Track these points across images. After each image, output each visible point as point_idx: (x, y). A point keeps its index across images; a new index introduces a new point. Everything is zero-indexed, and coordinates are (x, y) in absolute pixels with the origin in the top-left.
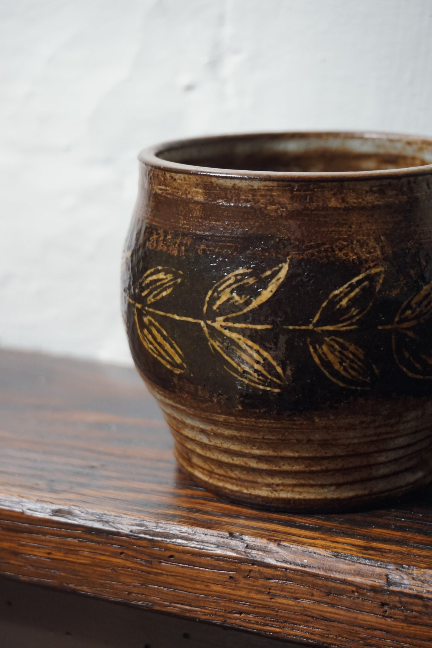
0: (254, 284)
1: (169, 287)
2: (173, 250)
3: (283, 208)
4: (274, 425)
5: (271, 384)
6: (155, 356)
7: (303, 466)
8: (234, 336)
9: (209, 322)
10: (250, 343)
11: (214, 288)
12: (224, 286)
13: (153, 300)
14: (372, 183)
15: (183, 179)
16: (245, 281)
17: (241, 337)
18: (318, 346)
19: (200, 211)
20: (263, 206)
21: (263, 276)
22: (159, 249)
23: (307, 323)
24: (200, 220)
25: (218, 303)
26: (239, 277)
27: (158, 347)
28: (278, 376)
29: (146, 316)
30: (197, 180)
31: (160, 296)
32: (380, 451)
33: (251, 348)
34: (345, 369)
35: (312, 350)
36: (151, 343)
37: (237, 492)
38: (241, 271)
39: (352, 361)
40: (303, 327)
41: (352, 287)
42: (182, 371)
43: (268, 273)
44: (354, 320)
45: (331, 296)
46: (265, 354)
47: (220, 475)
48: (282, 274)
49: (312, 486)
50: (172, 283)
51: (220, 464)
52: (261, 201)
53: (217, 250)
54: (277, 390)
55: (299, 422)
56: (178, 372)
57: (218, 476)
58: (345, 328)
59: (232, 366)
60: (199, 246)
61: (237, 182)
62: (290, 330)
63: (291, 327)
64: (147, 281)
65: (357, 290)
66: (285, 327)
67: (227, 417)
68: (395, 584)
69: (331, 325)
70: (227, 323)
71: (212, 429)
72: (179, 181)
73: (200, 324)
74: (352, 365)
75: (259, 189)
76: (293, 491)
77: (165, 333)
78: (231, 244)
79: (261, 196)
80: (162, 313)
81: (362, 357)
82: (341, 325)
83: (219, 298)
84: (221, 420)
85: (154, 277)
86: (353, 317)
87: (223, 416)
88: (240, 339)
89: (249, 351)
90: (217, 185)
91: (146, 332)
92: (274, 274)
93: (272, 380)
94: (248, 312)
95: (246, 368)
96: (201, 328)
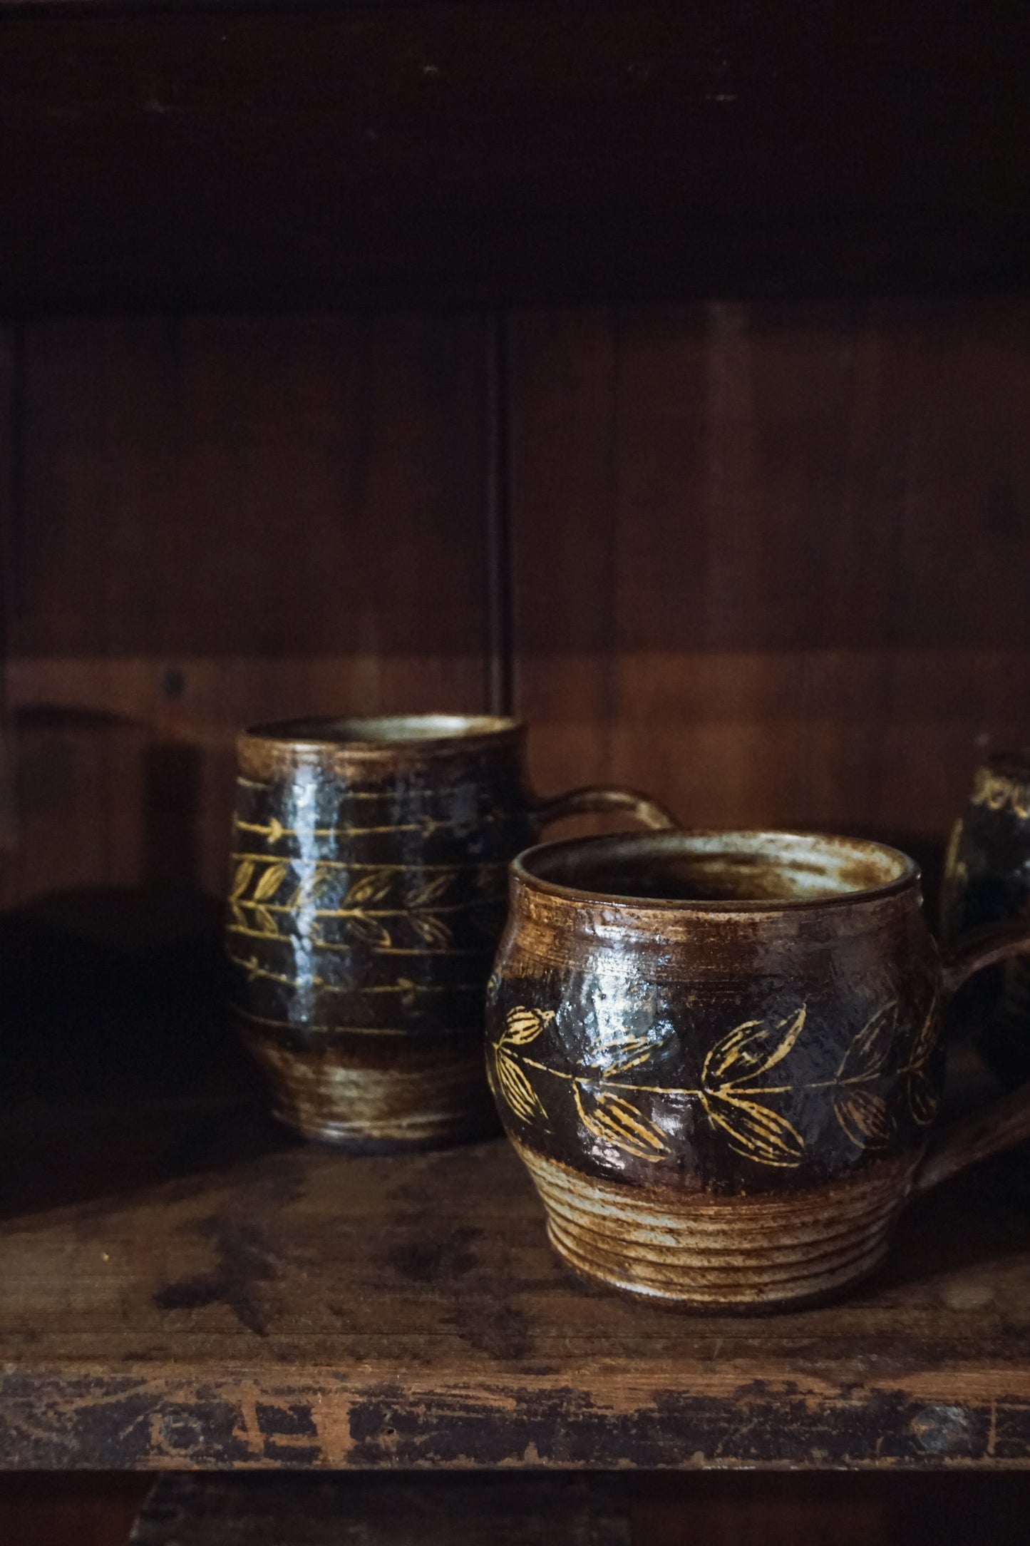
0: (767, 1038)
1: (644, 1053)
3: (791, 942)
4: (783, 1209)
5: (793, 1159)
7: (800, 1254)
8: (745, 1105)
9: (710, 1092)
10: (766, 1111)
11: (715, 1048)
12: (729, 1044)
13: (614, 1072)
15: (651, 916)
16: (757, 1036)
17: (754, 1105)
18: (842, 1104)
19: (681, 954)
20: (767, 941)
21: (778, 1027)
23: (832, 1077)
24: (683, 966)
25: (723, 1066)
26: (748, 1032)
27: (622, 1131)
28: (797, 1147)
29: (599, 1092)
30: (675, 916)
31: (629, 1065)
33: (767, 1116)
34: (868, 1127)
35: (837, 1109)
36: (607, 1126)
37: (710, 1303)
38: (749, 1024)
39: (875, 1116)
40: (827, 1084)
41: (872, 1027)
42: (663, 1158)
43: (783, 1022)
44: (877, 1067)
45: (854, 1041)
46: (785, 1123)
47: (682, 1285)
48: (800, 1022)
49: (805, 1278)
50: (649, 1047)
51: (686, 1270)
53: (714, 1001)
54: (795, 1165)
55: (812, 1200)
56: (654, 1159)
57: (679, 1287)
58: (868, 1078)
59: (740, 1142)
60: (687, 997)
62: (813, 1088)
64: (602, 1048)
65: (877, 1031)
66: (807, 1086)
67: (720, 1208)
69: (855, 1076)
70: (735, 1090)
71: (688, 1227)
73: (698, 1095)
74: (875, 1120)
75: (761, 921)
76: (784, 1289)
77: (637, 1112)
78: (733, 992)
79: (764, 930)
80: (632, 1087)
81: (884, 1110)
82: (864, 1075)
83: (723, 1060)
84: (711, 1213)
85: (616, 1042)
87: (716, 1208)
88: (753, 1108)
89: (765, 1121)
90: (706, 920)
91: (599, 1113)
92: (790, 1024)
93: (790, 1154)
94: (763, 1073)
95: (759, 1144)
96: (699, 1101)
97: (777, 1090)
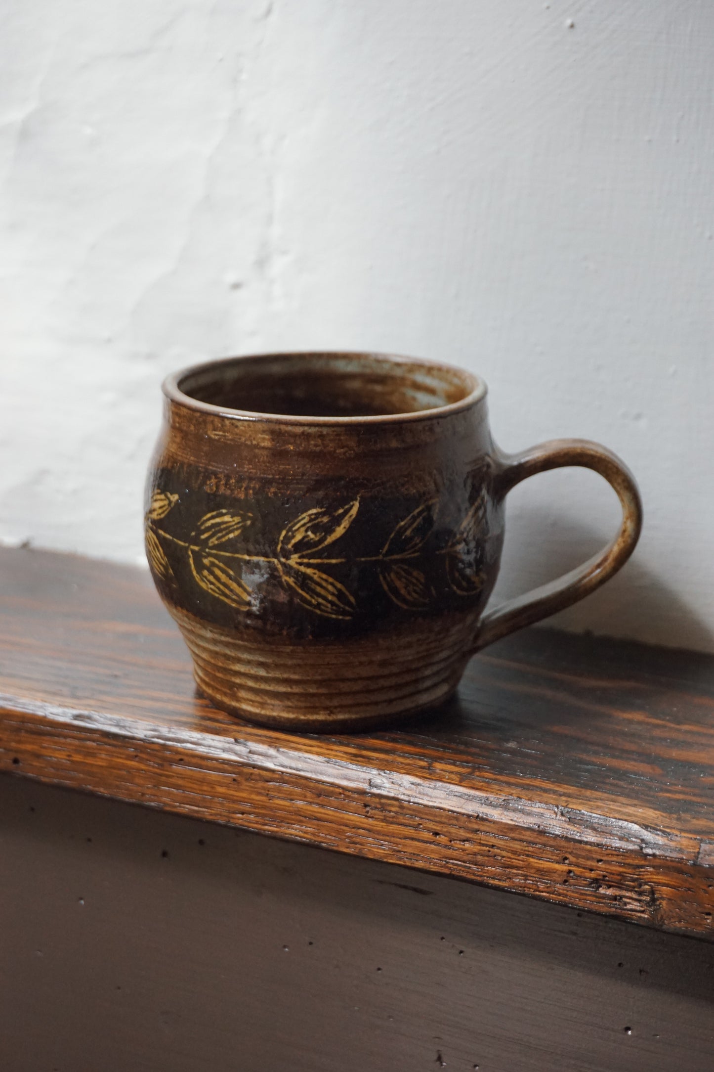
0: (327, 522)
1: (237, 529)
2: (238, 493)
3: (350, 450)
4: (342, 651)
5: (344, 613)
6: (217, 595)
7: (360, 685)
8: (309, 571)
9: (283, 560)
10: (324, 576)
11: (288, 528)
12: (298, 525)
13: (216, 542)
14: (424, 423)
15: (247, 426)
16: (319, 520)
17: (316, 571)
18: (387, 575)
19: (267, 456)
20: (332, 449)
21: (336, 514)
22: (221, 493)
23: (378, 553)
24: (268, 465)
25: (293, 541)
26: (313, 517)
27: (222, 587)
28: (349, 604)
29: (206, 557)
30: (263, 427)
31: (227, 538)
32: (426, 666)
33: (326, 581)
34: (409, 593)
35: (381, 578)
36: (212, 583)
37: (294, 719)
38: (314, 511)
39: (414, 584)
40: (374, 558)
41: (414, 518)
42: (250, 608)
43: (341, 511)
44: (417, 548)
45: (398, 527)
46: (339, 585)
47: (273, 705)
48: (354, 511)
49: (367, 704)
50: (241, 525)
51: (276, 695)
52: (331, 445)
53: (289, 492)
54: (348, 618)
55: (365, 645)
56: (244, 609)
58: (408, 556)
59: (306, 599)
60: (269, 488)
61: (306, 428)
62: (362, 561)
63: (363, 559)
64: (209, 524)
65: (419, 521)
66: (358, 559)
67: (295, 647)
69: (398, 554)
70: (302, 559)
72: (241, 428)
73: (274, 562)
74: (415, 588)
75: (328, 434)
76: (350, 712)
77: (231, 573)
78: (303, 486)
79: (330, 440)
80: (228, 554)
81: (423, 580)
82: (406, 553)
83: (293, 537)
84: (288, 650)
85: (218, 520)
86: (416, 545)
87: (291, 648)
88: (315, 574)
89: (324, 584)
90: (286, 432)
91: (205, 573)
92: (347, 512)
93: (344, 609)
94: (323, 548)
95: (320, 600)
96: (275, 566)
97: (334, 561)
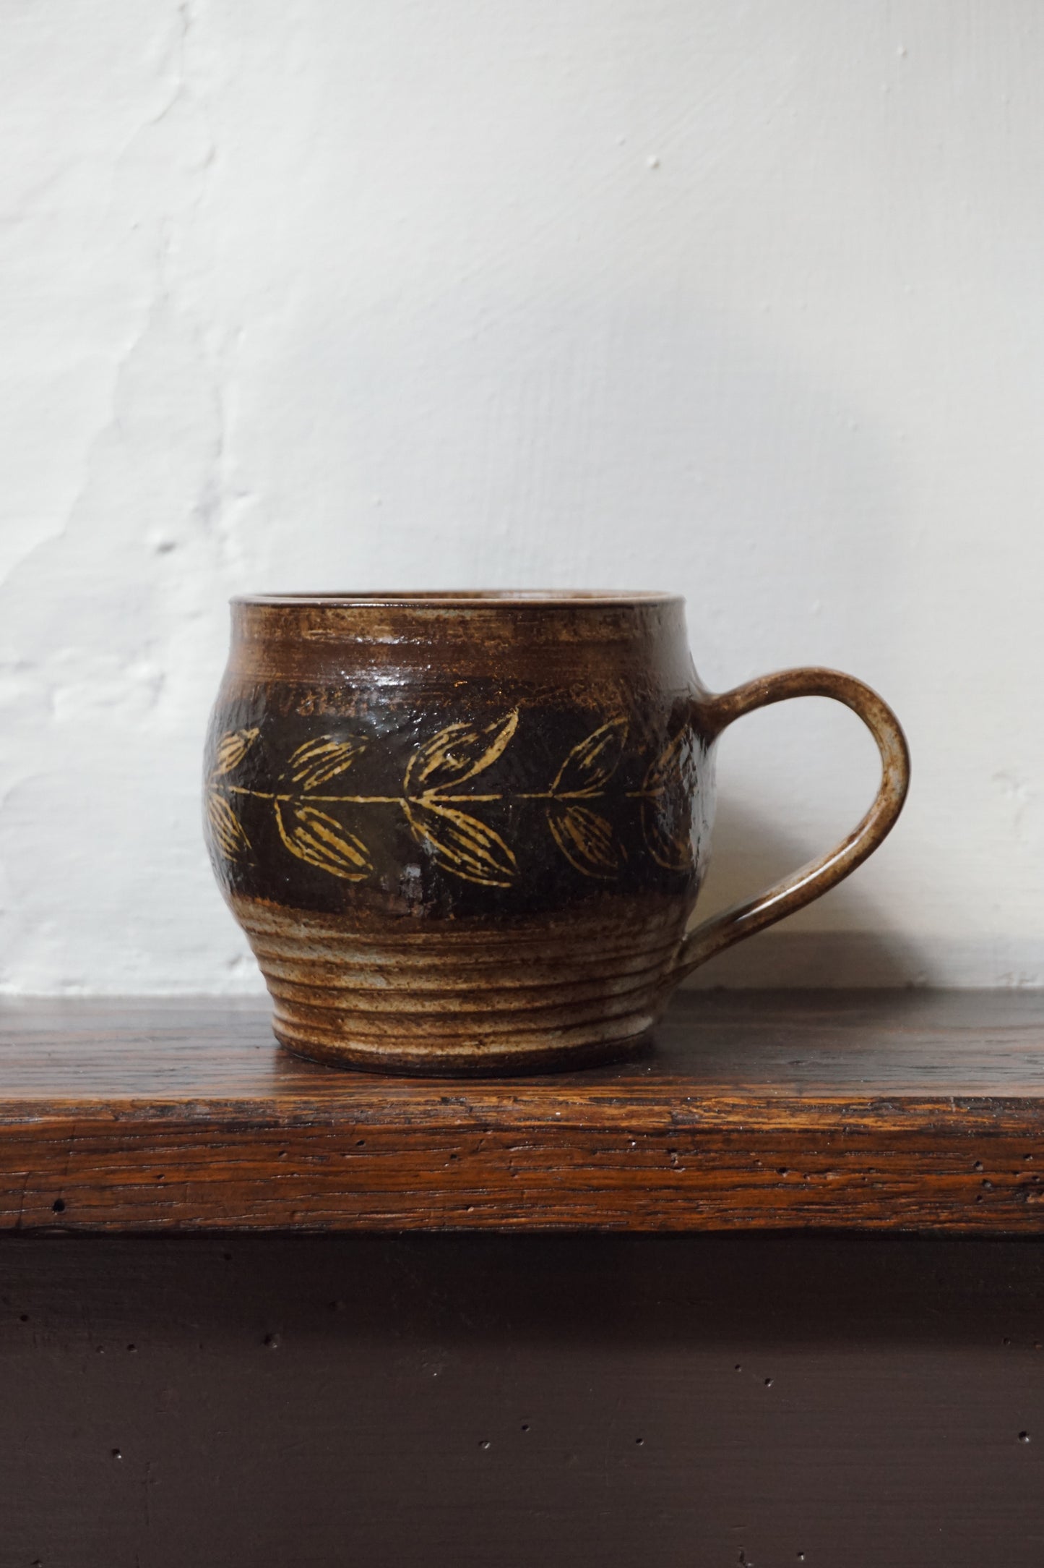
0: (474, 742)
1: (346, 760)
2: (347, 710)
3: (504, 643)
4: (497, 939)
5: (500, 877)
6: (316, 863)
7: (524, 1002)
8: (450, 813)
9: (413, 799)
10: (472, 821)
11: (418, 752)
12: (434, 747)
13: (315, 783)
14: (606, 612)
15: (357, 615)
16: (463, 739)
17: (459, 813)
18: (559, 820)
19: (387, 655)
20: (478, 641)
21: (487, 731)
22: (321, 713)
23: (546, 789)
24: (388, 667)
25: (427, 771)
26: (454, 735)
27: (323, 849)
28: (506, 862)
29: (300, 808)
30: (382, 614)
31: (330, 775)
32: (617, 977)
33: (474, 827)
34: (591, 851)
35: (552, 825)
36: (309, 846)
37: (426, 1056)
38: (455, 727)
39: (599, 839)
40: (541, 795)
41: (596, 741)
42: (365, 876)
43: (493, 726)
44: (600, 785)
45: (572, 753)
46: (493, 835)
47: (396, 1037)
48: (511, 727)
49: (533, 1032)
50: (350, 753)
51: (400, 1018)
52: (476, 635)
53: (419, 702)
54: (505, 885)
55: (530, 931)
56: (356, 878)
57: (393, 1040)
58: (589, 796)
59: (446, 856)
60: (391, 700)
61: (442, 612)
62: (524, 799)
63: (525, 796)
64: (304, 758)
65: (601, 746)
66: (519, 796)
67: (429, 935)
68: (683, 1122)
69: (574, 790)
70: (439, 797)
71: (397, 962)
72: (349, 619)
73: (399, 803)
74: (599, 844)
75: (472, 620)
76: (508, 1042)
77: (338, 825)
78: (439, 693)
79: (476, 629)
80: (332, 799)
81: (609, 834)
82: (585, 791)
83: (426, 765)
84: (419, 941)
85: (318, 751)
86: (599, 780)
87: (423, 935)
88: (458, 817)
89: (471, 832)
90: (413, 619)
91: (300, 831)
92: (500, 728)
93: (500, 871)
94: (469, 779)
95: (466, 858)
96: (400, 809)
97: (485, 798)
